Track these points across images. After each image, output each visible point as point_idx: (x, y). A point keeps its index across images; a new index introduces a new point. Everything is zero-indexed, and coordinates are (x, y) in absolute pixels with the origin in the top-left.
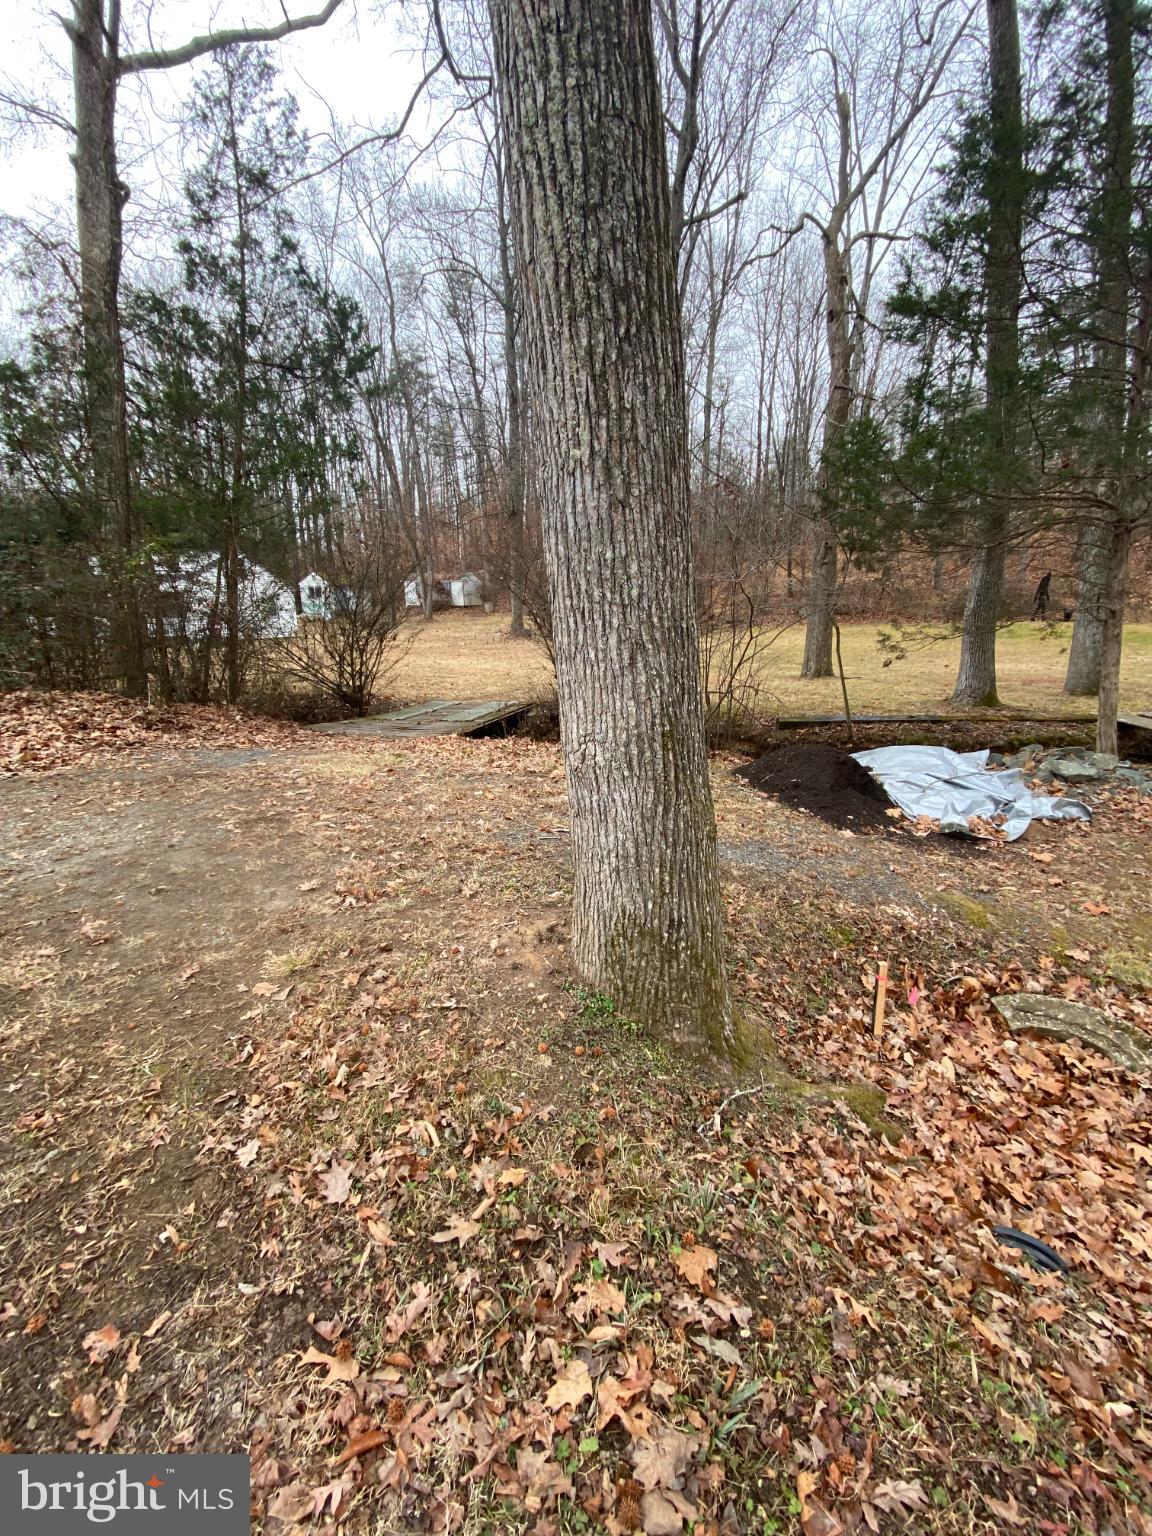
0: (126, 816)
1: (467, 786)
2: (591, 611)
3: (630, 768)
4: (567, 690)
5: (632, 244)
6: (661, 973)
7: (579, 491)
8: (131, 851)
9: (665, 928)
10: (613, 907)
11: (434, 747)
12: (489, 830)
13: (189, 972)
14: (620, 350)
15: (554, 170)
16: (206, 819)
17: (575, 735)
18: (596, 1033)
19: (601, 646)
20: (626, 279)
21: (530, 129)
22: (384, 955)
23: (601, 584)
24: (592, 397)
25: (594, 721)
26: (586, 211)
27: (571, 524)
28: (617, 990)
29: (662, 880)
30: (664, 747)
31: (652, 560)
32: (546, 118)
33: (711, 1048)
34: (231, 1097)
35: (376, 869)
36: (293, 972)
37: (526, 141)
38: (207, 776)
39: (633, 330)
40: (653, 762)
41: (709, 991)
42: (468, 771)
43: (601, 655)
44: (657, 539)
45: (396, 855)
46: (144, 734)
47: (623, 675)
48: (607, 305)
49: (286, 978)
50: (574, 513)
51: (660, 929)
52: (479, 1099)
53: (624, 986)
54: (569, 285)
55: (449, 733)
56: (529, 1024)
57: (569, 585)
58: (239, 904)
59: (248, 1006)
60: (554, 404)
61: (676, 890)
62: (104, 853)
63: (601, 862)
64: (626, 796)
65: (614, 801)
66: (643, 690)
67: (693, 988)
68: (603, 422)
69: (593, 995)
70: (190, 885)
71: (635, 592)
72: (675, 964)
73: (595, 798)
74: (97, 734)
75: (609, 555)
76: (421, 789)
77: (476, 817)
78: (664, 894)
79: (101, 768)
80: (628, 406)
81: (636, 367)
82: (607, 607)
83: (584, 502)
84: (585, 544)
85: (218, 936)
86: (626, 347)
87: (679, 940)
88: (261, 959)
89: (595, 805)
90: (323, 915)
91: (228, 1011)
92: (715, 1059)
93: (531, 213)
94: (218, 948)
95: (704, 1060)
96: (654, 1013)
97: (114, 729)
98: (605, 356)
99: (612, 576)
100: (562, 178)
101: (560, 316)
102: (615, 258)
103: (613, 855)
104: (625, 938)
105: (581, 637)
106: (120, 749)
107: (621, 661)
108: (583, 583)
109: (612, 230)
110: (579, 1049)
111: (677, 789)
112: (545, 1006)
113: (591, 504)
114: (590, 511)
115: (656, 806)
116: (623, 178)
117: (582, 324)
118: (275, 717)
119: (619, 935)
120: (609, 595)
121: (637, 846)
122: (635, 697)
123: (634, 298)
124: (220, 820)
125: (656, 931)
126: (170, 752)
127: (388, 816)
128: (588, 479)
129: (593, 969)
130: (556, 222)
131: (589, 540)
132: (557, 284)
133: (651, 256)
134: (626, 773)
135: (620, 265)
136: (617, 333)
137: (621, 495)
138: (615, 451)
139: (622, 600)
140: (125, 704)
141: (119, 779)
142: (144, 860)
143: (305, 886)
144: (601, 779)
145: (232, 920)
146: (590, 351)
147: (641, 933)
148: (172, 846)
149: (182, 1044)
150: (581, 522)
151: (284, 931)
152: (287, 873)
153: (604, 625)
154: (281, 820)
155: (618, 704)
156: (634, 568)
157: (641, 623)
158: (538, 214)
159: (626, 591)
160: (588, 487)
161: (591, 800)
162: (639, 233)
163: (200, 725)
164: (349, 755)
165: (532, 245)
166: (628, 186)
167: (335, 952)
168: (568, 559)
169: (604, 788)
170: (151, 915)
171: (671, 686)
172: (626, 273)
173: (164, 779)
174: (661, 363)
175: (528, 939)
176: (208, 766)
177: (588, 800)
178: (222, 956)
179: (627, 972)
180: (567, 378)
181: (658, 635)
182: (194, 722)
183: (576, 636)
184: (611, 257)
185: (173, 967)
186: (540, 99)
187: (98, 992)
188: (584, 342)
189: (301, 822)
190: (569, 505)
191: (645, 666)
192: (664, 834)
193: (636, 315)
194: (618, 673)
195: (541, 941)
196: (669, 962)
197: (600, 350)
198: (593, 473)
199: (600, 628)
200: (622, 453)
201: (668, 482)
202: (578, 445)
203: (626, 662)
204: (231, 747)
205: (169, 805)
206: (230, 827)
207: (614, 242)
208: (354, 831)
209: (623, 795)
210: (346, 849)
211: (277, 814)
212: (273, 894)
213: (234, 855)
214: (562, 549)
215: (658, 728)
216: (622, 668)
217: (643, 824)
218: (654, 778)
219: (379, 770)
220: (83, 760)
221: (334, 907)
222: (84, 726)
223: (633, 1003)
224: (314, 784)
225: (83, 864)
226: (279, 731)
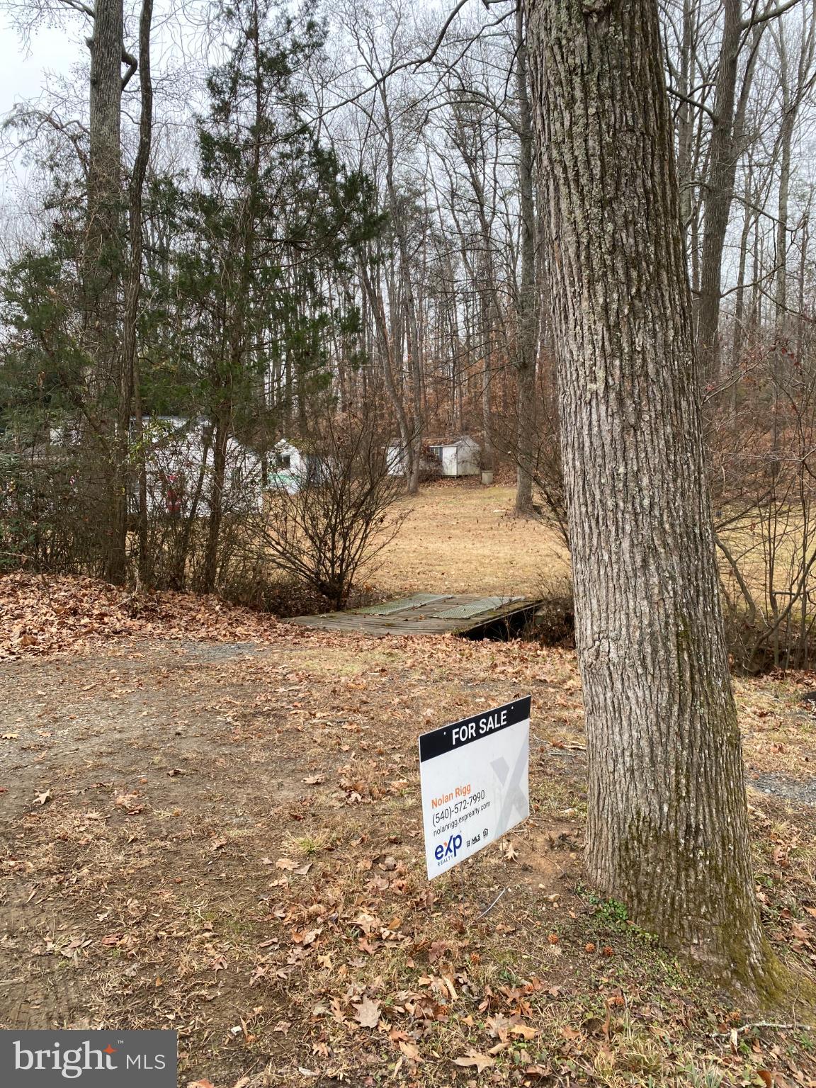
0: (130, 704)
2: (605, 518)
3: (645, 667)
4: (581, 589)
5: (642, 223)
6: (677, 882)
7: (594, 417)
8: (143, 736)
9: (681, 834)
10: (627, 808)
11: (427, 647)
13: (218, 844)
14: (632, 305)
15: (577, 174)
16: (204, 710)
17: (589, 632)
18: (608, 935)
19: (614, 549)
20: (637, 251)
21: (558, 145)
22: (394, 847)
23: (614, 493)
24: (607, 343)
25: (608, 618)
26: (603, 203)
27: (587, 444)
28: (631, 897)
29: (678, 783)
30: (679, 647)
31: (663, 474)
32: (571, 137)
33: (734, 972)
34: (274, 943)
35: (378, 768)
36: (311, 852)
37: (555, 153)
38: (199, 668)
39: (644, 289)
40: (667, 661)
41: (732, 909)
42: (468, 675)
43: (614, 558)
44: (667, 455)
45: (396, 757)
46: (129, 622)
47: (635, 576)
48: (621, 272)
49: (304, 857)
50: (590, 435)
51: (676, 834)
52: (492, 968)
53: (638, 893)
54: (588, 258)
55: (441, 632)
56: (540, 918)
57: (584, 494)
58: (250, 791)
59: (274, 876)
60: (574, 348)
61: (693, 794)
62: (118, 736)
63: (615, 761)
64: (640, 694)
65: (628, 698)
66: (656, 591)
67: (713, 903)
68: (617, 362)
69: (605, 901)
70: (203, 770)
71: (646, 502)
72: (692, 873)
73: (609, 694)
74: (86, 620)
75: (622, 470)
78: (680, 798)
79: (95, 656)
80: (639, 349)
81: (646, 317)
82: (620, 515)
83: (599, 426)
84: (599, 460)
85: (237, 816)
86: (637, 302)
87: (696, 848)
88: (280, 839)
89: (609, 702)
90: (331, 807)
91: (257, 878)
92: (738, 985)
93: (558, 204)
94: (240, 826)
95: (726, 984)
96: (670, 925)
97: (102, 615)
98: (620, 310)
99: (626, 487)
100: (583, 181)
101: (580, 280)
102: (627, 236)
103: (627, 753)
104: (640, 842)
105: (595, 541)
106: (108, 637)
107: (634, 563)
108: (597, 493)
109: (625, 216)
110: (589, 946)
111: (693, 690)
112: (556, 905)
113: (606, 428)
114: (604, 433)
115: (671, 706)
116: (634, 176)
117: (599, 287)
118: (254, 608)
119: (633, 838)
120: (621, 504)
121: (651, 745)
122: (648, 597)
123: (644, 264)
125: (672, 837)
126: (159, 642)
127: (385, 717)
128: (603, 408)
129: (605, 876)
130: (578, 212)
131: (604, 457)
132: (578, 257)
133: (658, 230)
134: (640, 671)
135: (631, 241)
136: (629, 293)
137: (632, 421)
138: (627, 385)
139: (634, 509)
140: (110, 590)
141: (114, 667)
142: (155, 745)
143: (311, 780)
144: (615, 676)
145: (246, 804)
146: (606, 308)
147: (656, 837)
148: (178, 734)
149: (223, 899)
150: (596, 442)
151: (296, 818)
152: (290, 766)
153: (617, 530)
154: (277, 716)
155: (631, 603)
156: (645, 481)
157: (653, 529)
158: (564, 205)
159: (638, 501)
160: (603, 414)
161: (605, 697)
162: (648, 214)
163: (181, 615)
164: (337, 652)
165: (558, 226)
166: (639, 181)
167: (347, 840)
168: (584, 472)
169: (618, 685)
170: (173, 794)
171: (684, 588)
172: (636, 245)
173: (156, 669)
174: (668, 311)
175: (538, 845)
176: (197, 658)
177: (602, 697)
178: (246, 832)
179: (642, 878)
180: (586, 328)
181: (670, 540)
182: (175, 611)
183: (591, 539)
184: (624, 235)
185: (205, 836)
186: (567, 123)
187: (144, 852)
188: (601, 300)
189: (298, 719)
190: (586, 428)
191: (657, 568)
192: (680, 736)
193: (647, 277)
194: (630, 574)
195: (552, 847)
196: (687, 870)
197: (615, 306)
198: (607, 402)
199: (613, 533)
200: (633, 386)
201: (678, 407)
202: (595, 380)
203: (639, 564)
204: (214, 639)
205: (167, 694)
206: (229, 719)
207: (627, 223)
208: (351, 731)
209: (637, 693)
210: (346, 748)
211: (273, 710)
212: (281, 785)
213: (238, 746)
214: (578, 464)
215: (672, 628)
216: (634, 570)
217: (658, 723)
218: (669, 677)
219: (371, 669)
220: (76, 647)
221: (341, 800)
222: (74, 612)
223: (647, 912)
224: (305, 682)
225: (101, 745)
226: (259, 623)
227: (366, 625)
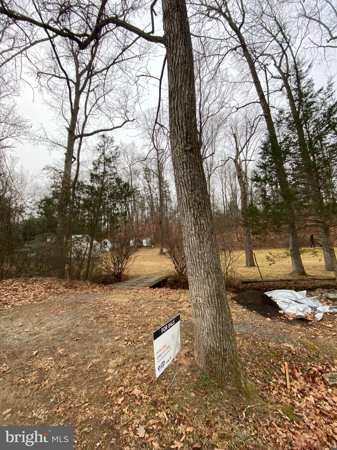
0: (64, 316)
1: (155, 305)
2: (197, 264)
3: (209, 304)
4: (191, 283)
5: (201, 195)
6: (223, 366)
7: (192, 239)
8: (67, 327)
9: (222, 351)
10: (207, 345)
11: (144, 292)
12: (164, 320)
13: (90, 365)
14: (200, 213)
15: (186, 184)
16: (85, 317)
17: (194, 295)
18: (206, 386)
19: (199, 272)
21: (181, 178)
22: (142, 361)
23: (199, 258)
24: (194, 222)
25: (199, 291)
26: (192, 191)
27: (191, 246)
28: (210, 371)
29: (220, 336)
30: (217, 298)
31: (210, 253)
32: (184, 176)
33: (239, 391)
34: (108, 405)
35: (135, 333)
36: (118, 365)
37: (180, 180)
38: (83, 303)
39: (202, 210)
40: (215, 302)
41: (237, 372)
42: (155, 300)
43: (200, 275)
44: (210, 249)
45: (139, 328)
46: (65, 290)
48: (197, 206)
49: (116, 367)
50: (192, 244)
52: (177, 406)
53: (212, 370)
54: (189, 203)
55: (146, 287)
56: (187, 383)
57: (191, 258)
58: (99, 344)
59: (107, 376)
60: (186, 223)
61: (224, 339)
62: (60, 328)
63: (203, 331)
64: (209, 312)
65: (205, 313)
66: (211, 283)
67: (232, 371)
68: (197, 227)
69: (204, 374)
70: (85, 338)
71: (207, 260)
72: (226, 363)
73: (200, 312)
74: (53, 290)
75: (200, 252)
76: (143, 306)
77: (160, 315)
78: (221, 341)
79: (54, 300)
80: (202, 223)
81: (203, 216)
82: (200, 264)
84: (194, 250)
85: (95, 354)
87: (226, 355)
88: (108, 361)
90: (123, 348)
91: (102, 378)
92: (241, 395)
93: (181, 191)
94: (96, 358)
95: (237, 395)
96: (222, 380)
97: (57, 288)
98: (197, 215)
99: (201, 257)
100: (187, 186)
101: (187, 208)
102: (198, 198)
103: (206, 329)
104: (211, 355)
105: (194, 270)
106: (59, 294)
107: (205, 276)
108: (194, 258)
109: (197, 194)
110: (202, 391)
111: (222, 310)
112: (190, 377)
113: (195, 242)
115: (217, 315)
116: (198, 185)
117: (192, 209)
118: (98, 283)
119: (209, 354)
120: (201, 261)
121: (213, 326)
122: (209, 285)
123: (202, 204)
124: (89, 317)
125: (220, 352)
126: (73, 295)
127: (135, 315)
128: (194, 237)
129: (202, 365)
130: (186, 192)
132: (187, 202)
134: (208, 305)
136: (199, 211)
137: (202, 240)
138: (200, 232)
139: (204, 262)
140: (60, 281)
141: (60, 304)
142: (71, 330)
143: (116, 338)
144: (202, 307)
145: (98, 349)
146: (194, 214)
147: (216, 353)
148: (78, 325)
149: (92, 388)
150: (193, 245)
151: (113, 353)
152: (110, 334)
154: (106, 317)
155: (205, 287)
156: (206, 255)
157: (209, 267)
158: (183, 191)
159: (205, 260)
160: (195, 239)
161: (199, 313)
162: (202, 193)
163: (80, 287)
164: (121, 295)
165: (181, 196)
166: (199, 186)
167: (128, 360)
168: (191, 253)
169: (203, 309)
170: (76, 347)
171: (217, 282)
172: (200, 200)
173: (72, 304)
175: (182, 355)
176: (83, 299)
178: (98, 360)
179: (213, 366)
180: (189, 218)
181: (213, 270)
182: (78, 286)
183: (193, 270)
185: (85, 363)
186: (183, 173)
187: (66, 372)
188: (192, 212)
189: (111, 318)
190: (190, 242)
191: (210, 277)
192: (219, 323)
193: (203, 207)
195: (186, 356)
196: (224, 362)
198: (195, 236)
199: (199, 268)
201: (212, 237)
202: (192, 231)
203: (206, 276)
204: (88, 293)
205: (75, 312)
206: (92, 319)
207: (197, 195)
208: (126, 320)
209: (208, 311)
210: (125, 326)
211: (105, 315)
212: (108, 341)
213: (95, 328)
214: (189, 251)
215: (215, 293)
216: (205, 278)
217: (214, 320)
218: (215, 307)
219: (130, 300)
220: (49, 298)
221: (125, 345)
222: (50, 288)
223: (215, 376)
224: (113, 305)
225: (55, 331)
226: (100, 288)
227: (127, 286)
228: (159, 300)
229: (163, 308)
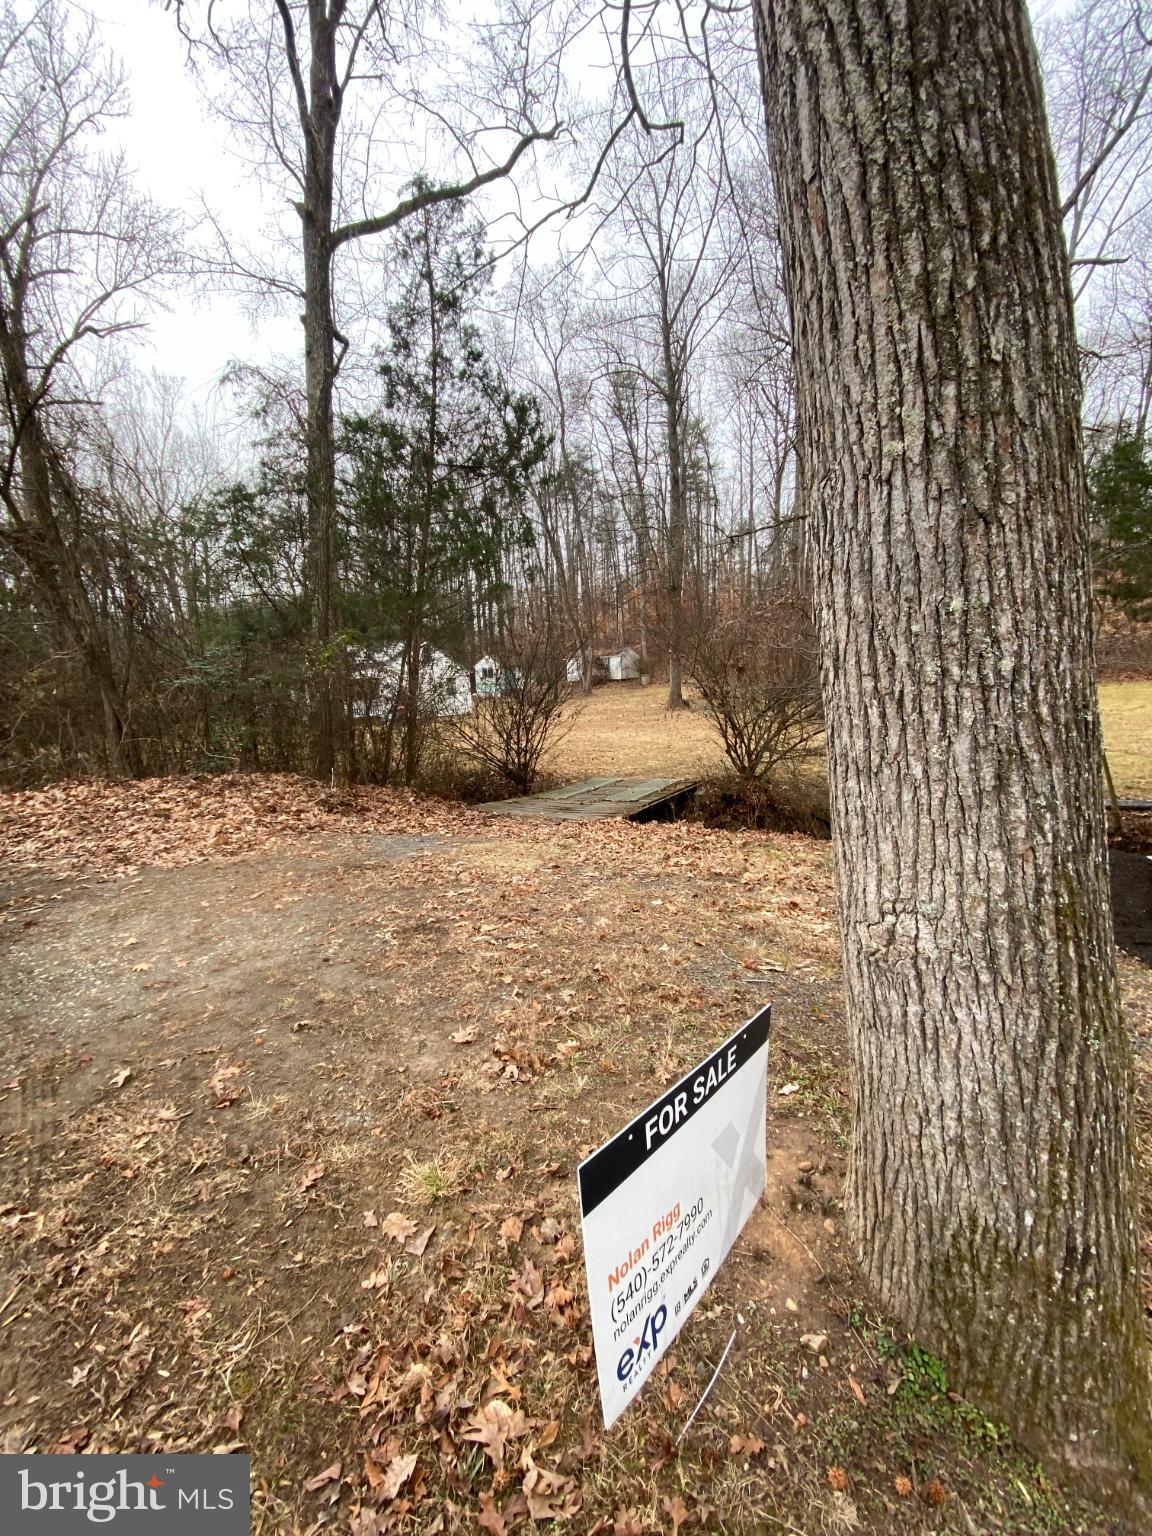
0: (291, 916)
1: (642, 892)
2: (918, 698)
3: (994, 972)
5: (994, 112)
6: (1047, 1342)
7: (898, 505)
8: (286, 964)
9: (1057, 1263)
10: (949, 1205)
11: (601, 836)
12: (677, 963)
13: (312, 1176)
14: (982, 271)
15: (858, 32)
16: (364, 923)
17: (871, 897)
18: (925, 1442)
19: (935, 753)
20: (987, 164)
22: (557, 1182)
23: (940, 652)
24: (928, 354)
25: (915, 879)
26: (916, 75)
27: (880, 559)
28: (954, 1350)
29: (1054, 1175)
30: (1059, 933)
31: (1038, 608)
35: (543, 1016)
36: (436, 1198)
38: (374, 868)
39: (1003, 238)
40: (1038, 961)
42: (642, 871)
43: (935, 772)
44: (1047, 573)
45: (565, 995)
46: (325, 817)
47: (980, 805)
48: (957, 205)
49: (426, 1209)
50: (887, 543)
51: (1048, 1263)
53: (970, 1350)
54: (888, 189)
55: (613, 815)
56: (802, 1406)
57: (873, 657)
58: (382, 1058)
59: (371, 1262)
60: (853, 378)
61: (1080, 1195)
62: (259, 965)
63: (924, 1119)
64: (981, 1017)
65: (954, 1020)
66: (1021, 833)
67: (1105, 1372)
68: (950, 390)
69: (908, 1351)
70: (335, 1021)
71: (1007, 665)
72: (1073, 1329)
73: (913, 1008)
74: (284, 817)
75: (957, 604)
76: (591, 893)
77: (658, 939)
78: (1056, 1202)
79: (281, 855)
80: (998, 358)
81: (1010, 295)
82: (950, 691)
83: (909, 522)
84: (908, 590)
85: (353, 1113)
86: (991, 265)
87: (1082, 1285)
88: (399, 1163)
89: (913, 1020)
90: (477, 1091)
91: (347, 1265)
93: (816, 106)
94: (350, 1136)
97: (300, 812)
98: (956, 282)
99: (963, 638)
100: (872, 40)
101: (868, 240)
102: (968, 134)
103: (951, 1115)
104: (975, 1266)
105: (893, 741)
106: (301, 833)
107: (977, 781)
108: (902, 650)
109: (960, 96)
111: (1082, 1010)
112: (824, 1362)
113: (922, 525)
114: (920, 536)
115: (1043, 1041)
117: (912, 244)
118: (446, 798)
119: (960, 1257)
120: (955, 671)
121: (1002, 1107)
122: (1006, 845)
123: (1002, 191)
124: (379, 926)
125: (1039, 1268)
126: (348, 837)
127: (554, 931)
128: (918, 485)
129: (901, 1296)
130: (861, 105)
131: (918, 583)
132: (864, 194)
133: (1025, 129)
134: (985, 978)
135: (976, 144)
136: (975, 246)
137: (984, 504)
138: (972, 434)
139: (982, 678)
140: (313, 786)
141: (294, 869)
142: (295, 978)
143: (460, 1036)
144: (928, 981)
145: (371, 1085)
146: (927, 282)
147: (1008, 1264)
148: (327, 960)
150: (902, 554)
151: (430, 1115)
152: (440, 1012)
153: (943, 721)
154: (436, 929)
155: (969, 856)
156: (1005, 624)
157: (1016, 714)
158: (830, 102)
159: (990, 662)
160: (918, 497)
162: (1004, 97)
163: (376, 807)
164: (513, 844)
165: (816, 155)
167: (491, 1169)
168: (873, 617)
169: (935, 996)
170: (286, 1066)
171: (1070, 825)
172: (986, 153)
173: (334, 870)
174: (1049, 287)
175: (769, 1194)
176: (378, 854)
177: (896, 1010)
178: (353, 1151)
179: (977, 1327)
180: (881, 332)
181: (1048, 737)
182: (371, 804)
183: (884, 738)
184: (960, 134)
185: (298, 1160)
187: (204, 1197)
188: (915, 269)
189: (459, 937)
190: (878, 536)
191: (1024, 791)
192: (1059, 1093)
193: (1006, 216)
194: (970, 801)
196: (1064, 1323)
197: (946, 275)
198: (928, 472)
199: (936, 725)
200: (984, 436)
202: (900, 434)
203: (988, 783)
204: (402, 831)
205: (333, 902)
206: (388, 936)
207: (964, 112)
208: (515, 951)
209: (973, 1017)
210: (508, 979)
211: (438, 921)
212: (423, 1045)
213: (388, 977)
214: (858, 601)
215: (1048, 901)
216: (979, 794)
217: (1017, 1071)
218: (1040, 989)
219: (543, 866)
220: (267, 845)
221: (492, 1078)
222: (273, 810)
223: (987, 1386)
224: (477, 883)
225: (236, 978)
226: (449, 813)
227: (545, 810)
228: (657, 869)
229: (672, 909)
